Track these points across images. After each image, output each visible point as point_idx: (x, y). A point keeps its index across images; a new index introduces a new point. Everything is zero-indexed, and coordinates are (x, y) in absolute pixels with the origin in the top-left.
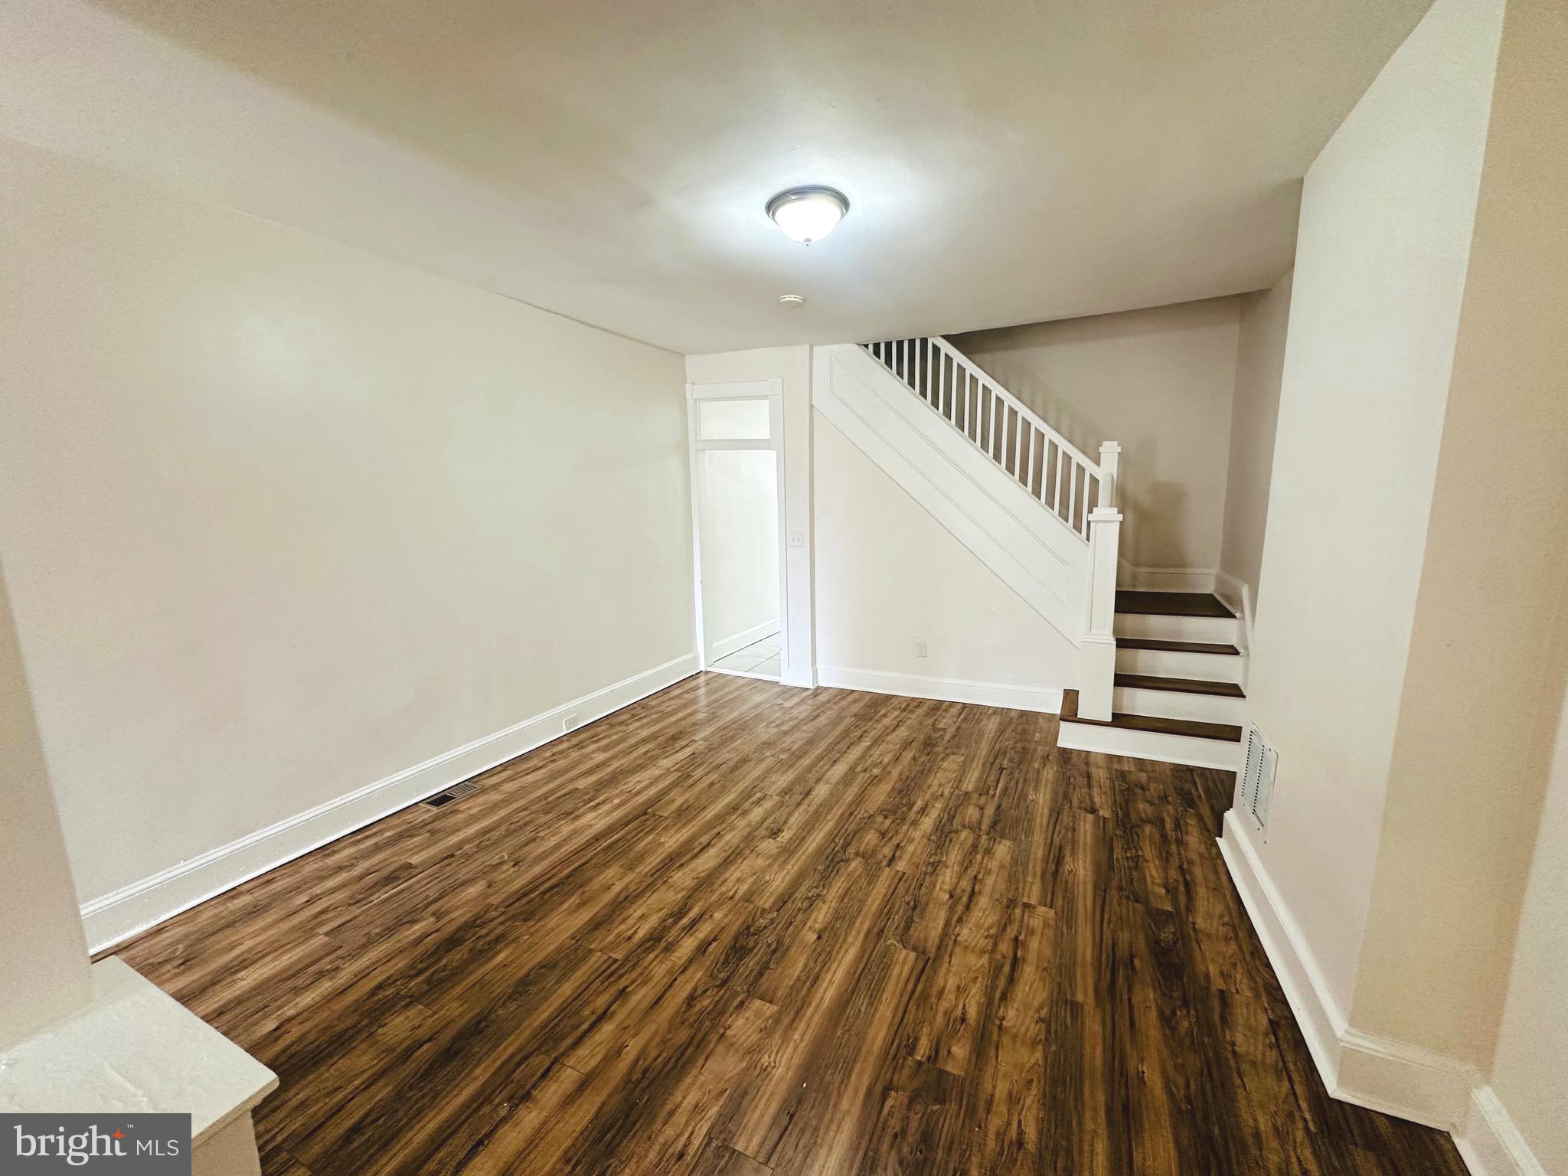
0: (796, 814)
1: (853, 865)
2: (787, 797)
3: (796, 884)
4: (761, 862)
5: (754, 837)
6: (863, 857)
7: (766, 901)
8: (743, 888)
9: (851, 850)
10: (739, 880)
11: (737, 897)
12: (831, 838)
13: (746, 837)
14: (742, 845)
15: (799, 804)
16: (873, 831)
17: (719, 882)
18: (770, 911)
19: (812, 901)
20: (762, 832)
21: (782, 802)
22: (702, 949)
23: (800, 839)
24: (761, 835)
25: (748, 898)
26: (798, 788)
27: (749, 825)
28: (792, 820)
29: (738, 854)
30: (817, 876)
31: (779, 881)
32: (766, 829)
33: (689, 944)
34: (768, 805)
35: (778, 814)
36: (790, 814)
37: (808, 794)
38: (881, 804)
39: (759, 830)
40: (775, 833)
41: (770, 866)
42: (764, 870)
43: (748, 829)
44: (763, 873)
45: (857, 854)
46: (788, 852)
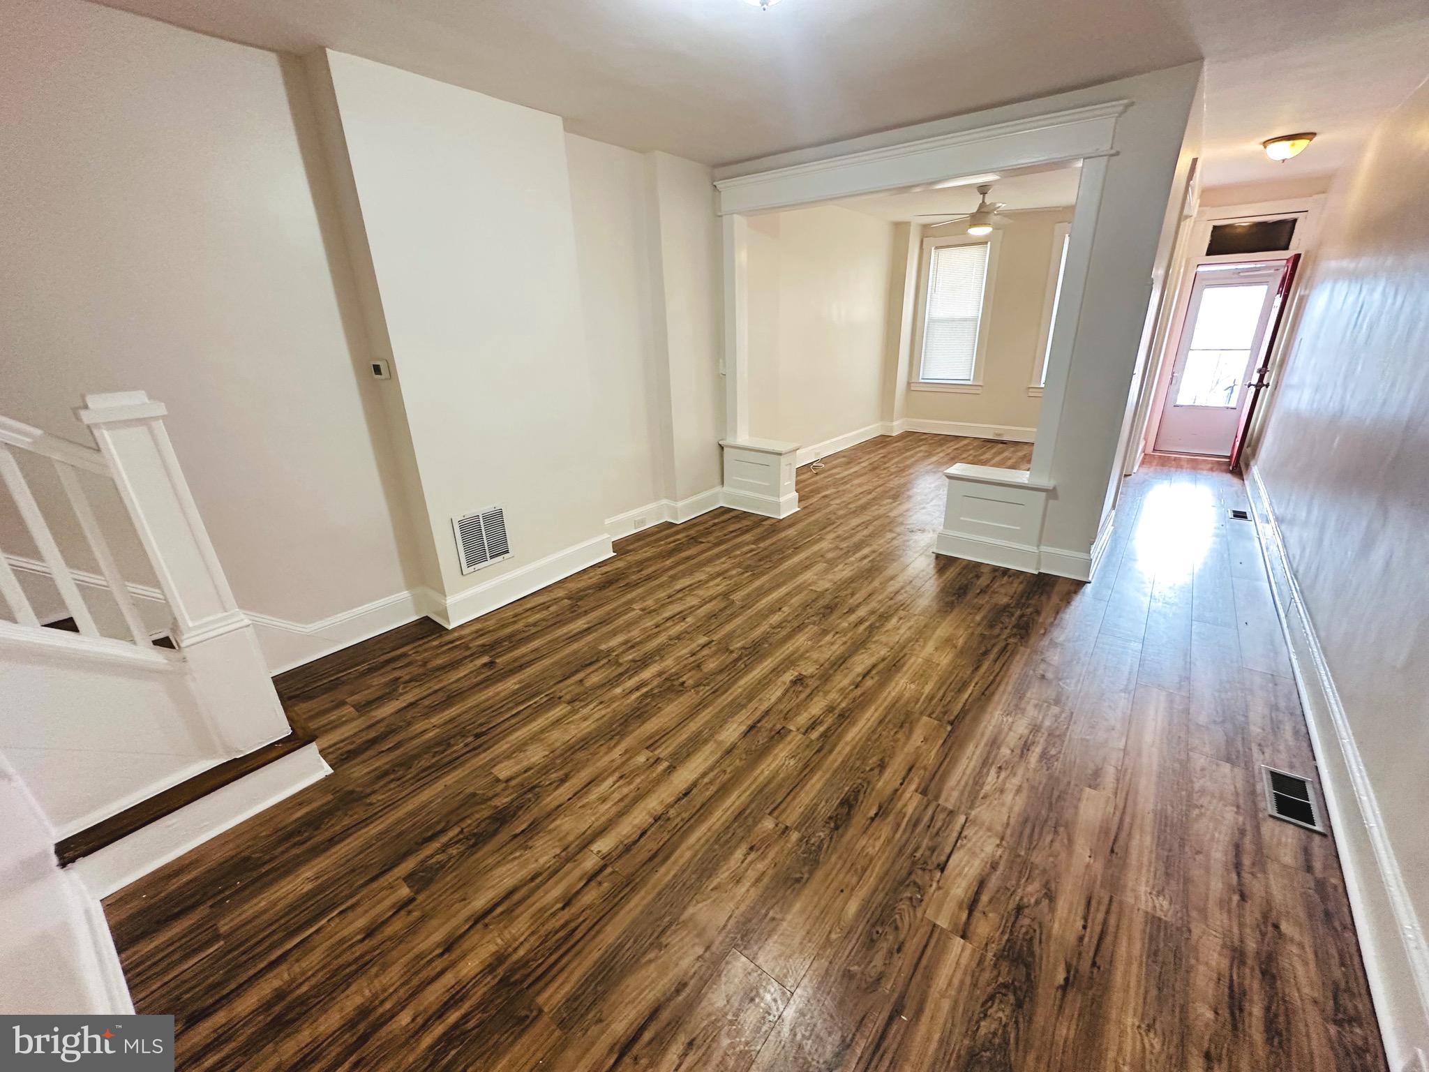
0: (773, 699)
1: (739, 645)
2: (779, 727)
3: (789, 637)
4: (815, 655)
5: (820, 679)
6: (728, 650)
7: (812, 630)
8: (828, 638)
9: (735, 655)
10: (832, 644)
11: (833, 633)
12: (748, 668)
13: (827, 680)
14: (831, 672)
15: (767, 713)
16: (705, 671)
17: (848, 644)
18: (810, 623)
19: (780, 625)
20: (813, 683)
21: (785, 719)
22: (852, 611)
23: (777, 671)
24: (813, 680)
25: (825, 632)
26: (762, 738)
27: (826, 693)
28: (779, 693)
29: (835, 664)
30: (770, 640)
31: (801, 640)
32: (807, 686)
33: (862, 612)
34: (803, 719)
35: (793, 703)
36: (780, 700)
37: (752, 728)
38: (676, 700)
39: (816, 685)
40: (799, 680)
41: (807, 652)
42: (812, 648)
43: (827, 688)
44: (812, 647)
45: (732, 652)
46: (790, 662)
